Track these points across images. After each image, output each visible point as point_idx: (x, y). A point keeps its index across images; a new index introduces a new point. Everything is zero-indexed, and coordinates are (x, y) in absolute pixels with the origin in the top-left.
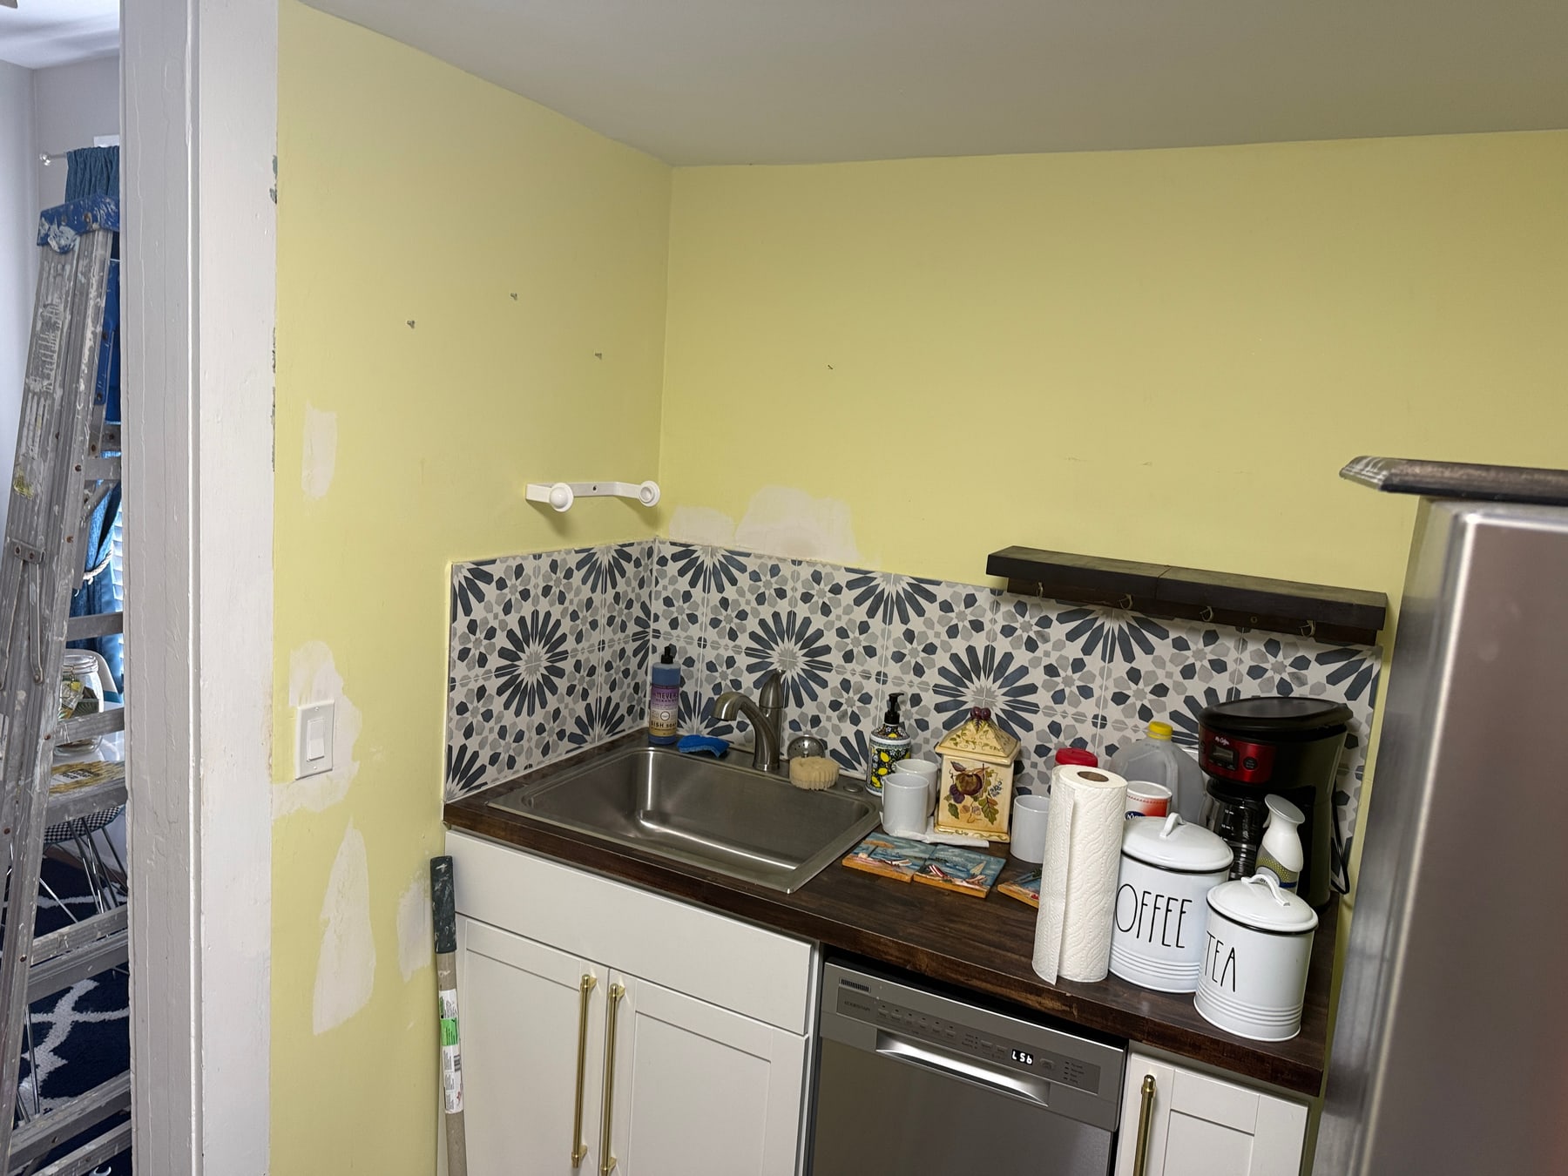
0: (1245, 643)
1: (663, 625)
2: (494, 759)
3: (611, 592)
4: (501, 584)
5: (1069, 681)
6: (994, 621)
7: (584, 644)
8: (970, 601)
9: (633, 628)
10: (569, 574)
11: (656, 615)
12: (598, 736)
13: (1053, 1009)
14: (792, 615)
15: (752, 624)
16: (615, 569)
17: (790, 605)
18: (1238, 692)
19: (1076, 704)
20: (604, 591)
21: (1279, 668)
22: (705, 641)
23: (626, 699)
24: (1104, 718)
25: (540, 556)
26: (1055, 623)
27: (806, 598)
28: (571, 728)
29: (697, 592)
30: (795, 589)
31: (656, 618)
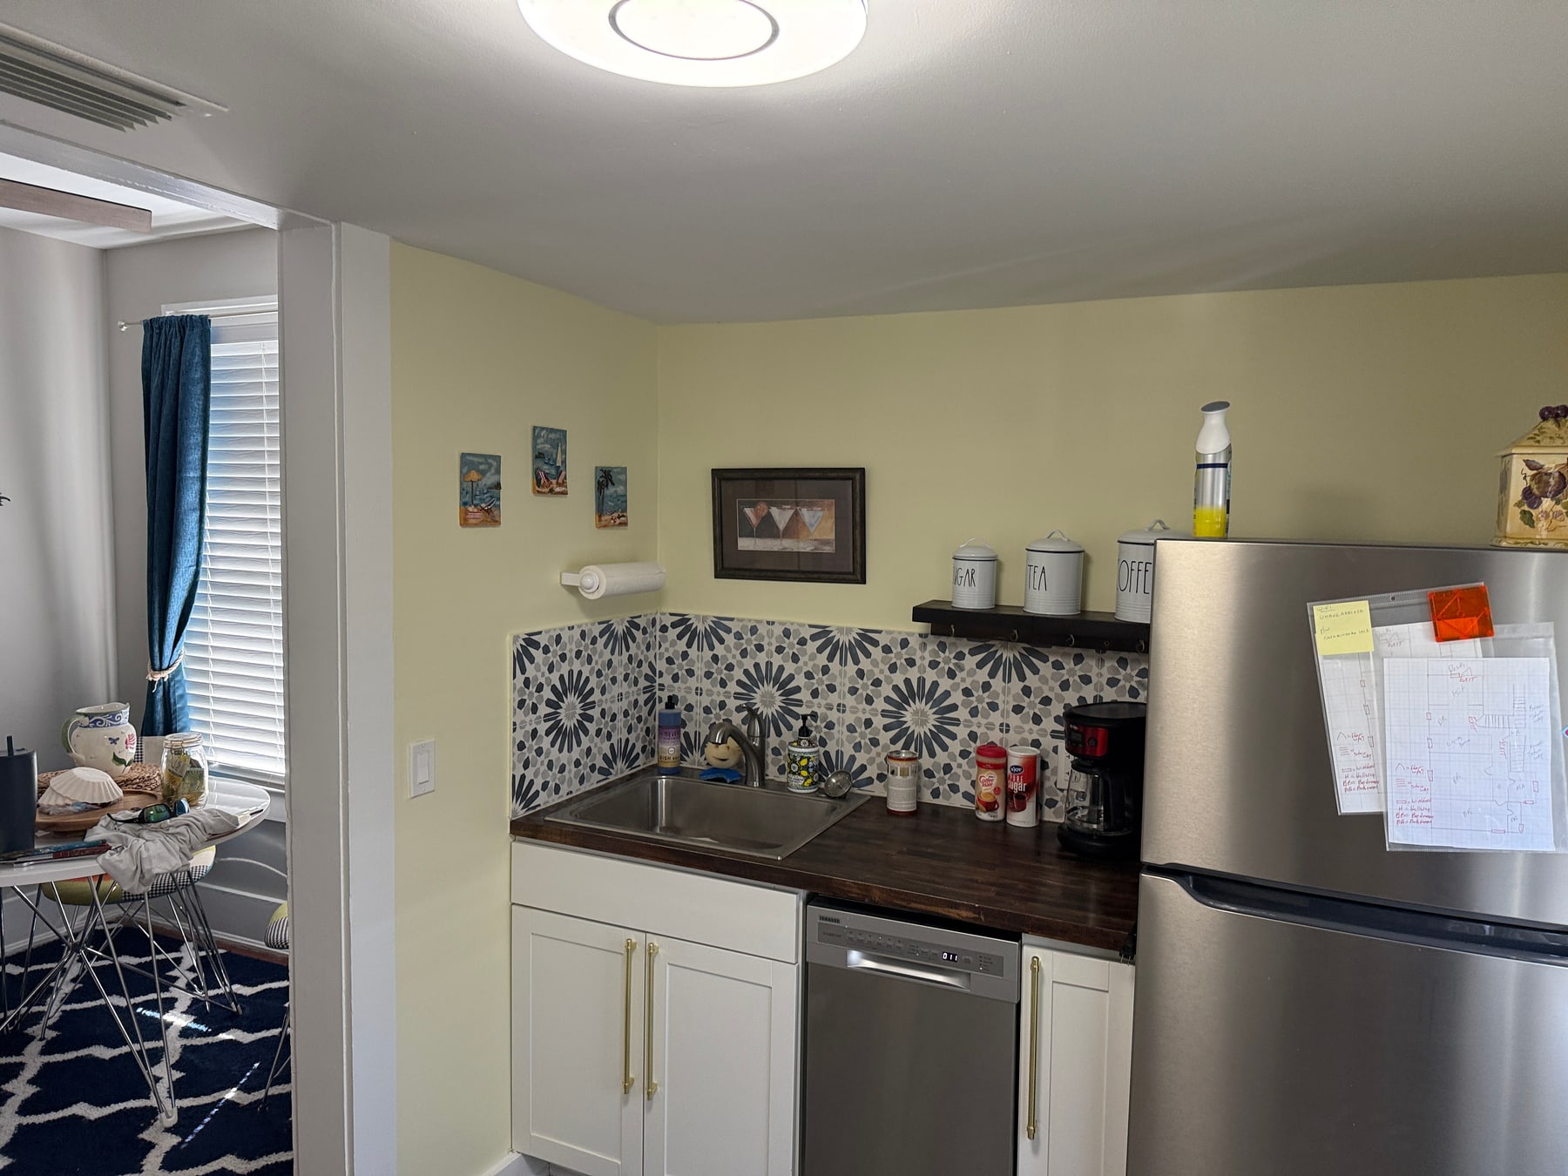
0: (1103, 661)
1: (667, 680)
2: (545, 786)
3: (626, 655)
4: (546, 650)
5: (981, 699)
6: (923, 658)
7: (607, 696)
8: (904, 643)
9: (643, 683)
10: (594, 641)
11: (660, 672)
12: (620, 769)
13: (967, 917)
14: (769, 664)
15: (738, 674)
16: (628, 636)
17: (767, 656)
18: (1101, 698)
19: (986, 716)
20: (621, 653)
21: (1128, 678)
22: (701, 689)
23: (640, 741)
24: (1008, 725)
25: (573, 627)
26: (968, 656)
27: (780, 650)
28: (600, 763)
29: (693, 652)
30: (770, 644)
31: (661, 674)
